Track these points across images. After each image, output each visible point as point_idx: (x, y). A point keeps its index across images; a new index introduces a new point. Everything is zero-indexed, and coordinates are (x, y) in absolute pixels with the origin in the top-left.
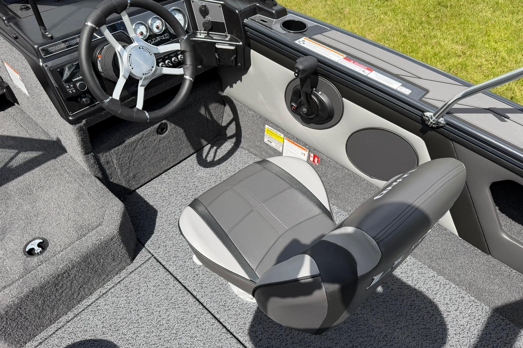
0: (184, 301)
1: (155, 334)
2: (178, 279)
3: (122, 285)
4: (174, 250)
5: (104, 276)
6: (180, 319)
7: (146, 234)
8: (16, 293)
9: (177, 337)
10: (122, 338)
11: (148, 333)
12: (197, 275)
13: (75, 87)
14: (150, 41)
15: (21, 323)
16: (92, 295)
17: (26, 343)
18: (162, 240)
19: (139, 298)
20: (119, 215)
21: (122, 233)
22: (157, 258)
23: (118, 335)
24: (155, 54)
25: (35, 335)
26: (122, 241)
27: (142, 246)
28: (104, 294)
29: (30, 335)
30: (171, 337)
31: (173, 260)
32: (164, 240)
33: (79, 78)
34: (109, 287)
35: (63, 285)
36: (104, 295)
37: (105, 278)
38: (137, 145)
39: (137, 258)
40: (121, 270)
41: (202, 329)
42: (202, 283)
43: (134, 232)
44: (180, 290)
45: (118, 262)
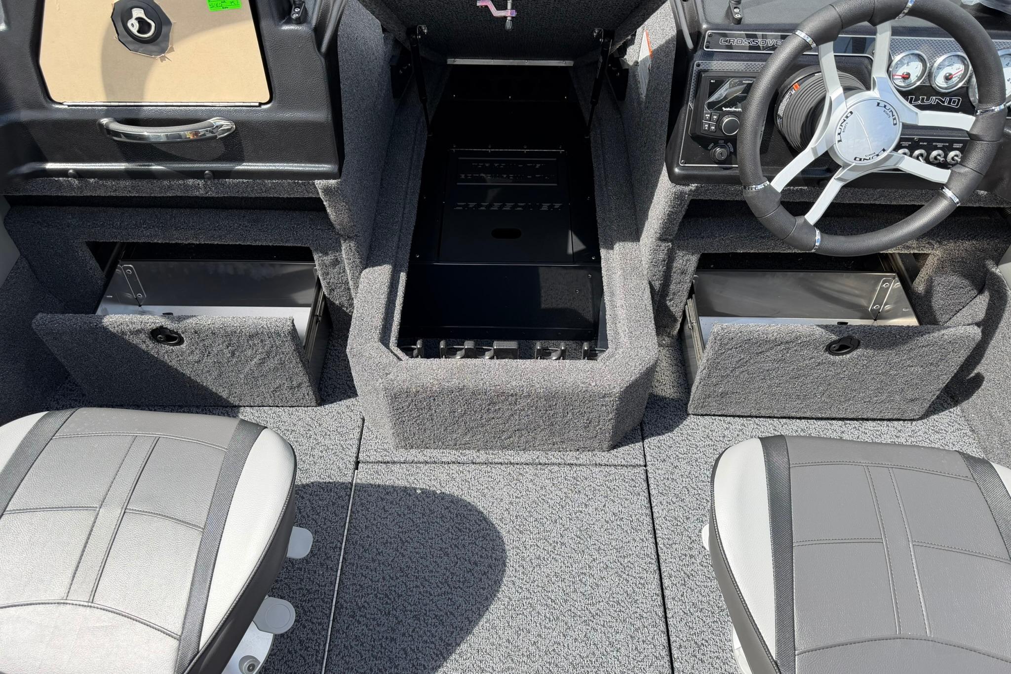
0: (641, 578)
1: (564, 587)
2: (657, 536)
3: (572, 472)
4: (684, 485)
5: (558, 439)
6: (615, 600)
7: (660, 425)
8: (443, 376)
9: (590, 623)
10: (518, 548)
11: (556, 575)
12: (691, 556)
13: (719, 121)
14: (912, 98)
15: (424, 419)
16: (524, 453)
17: (412, 447)
18: (677, 453)
19: (581, 512)
20: (641, 368)
21: (624, 398)
22: (649, 475)
23: (517, 539)
24: (903, 124)
25: (428, 446)
26: (616, 410)
27: (641, 437)
28: (540, 464)
29: (423, 442)
30: (582, 614)
31: (671, 498)
32: (680, 456)
33: (735, 110)
34: (554, 460)
35: (499, 409)
36: (539, 466)
37: (557, 444)
38: (772, 348)
39: (621, 449)
40: (585, 449)
41: (636, 648)
42: (689, 577)
43: (644, 407)
44: (648, 555)
45: (591, 435)
